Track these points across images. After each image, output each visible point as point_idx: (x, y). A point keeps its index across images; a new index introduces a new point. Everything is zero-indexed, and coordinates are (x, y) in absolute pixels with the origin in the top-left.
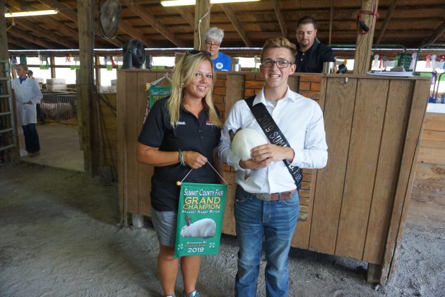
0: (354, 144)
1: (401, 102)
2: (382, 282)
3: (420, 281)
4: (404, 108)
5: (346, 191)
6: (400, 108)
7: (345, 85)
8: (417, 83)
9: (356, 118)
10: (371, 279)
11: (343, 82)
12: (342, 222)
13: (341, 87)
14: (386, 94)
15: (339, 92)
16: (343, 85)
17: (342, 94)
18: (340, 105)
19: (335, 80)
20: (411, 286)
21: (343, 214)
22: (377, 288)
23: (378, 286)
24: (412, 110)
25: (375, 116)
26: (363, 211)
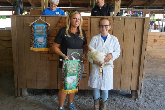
0: (125, 44)
1: (140, 27)
2: (139, 97)
3: (148, 95)
4: (141, 29)
5: (123, 63)
6: (140, 29)
7: (120, 21)
8: (145, 19)
9: (125, 34)
10: (134, 97)
11: (119, 19)
12: (122, 76)
13: (119, 21)
14: (135, 24)
15: (118, 24)
16: (119, 20)
17: (119, 24)
18: (119, 29)
19: (117, 19)
20: (146, 97)
21: (122, 73)
22: (136, 100)
23: (137, 99)
24: (144, 29)
25: (132, 32)
26: (130, 70)
